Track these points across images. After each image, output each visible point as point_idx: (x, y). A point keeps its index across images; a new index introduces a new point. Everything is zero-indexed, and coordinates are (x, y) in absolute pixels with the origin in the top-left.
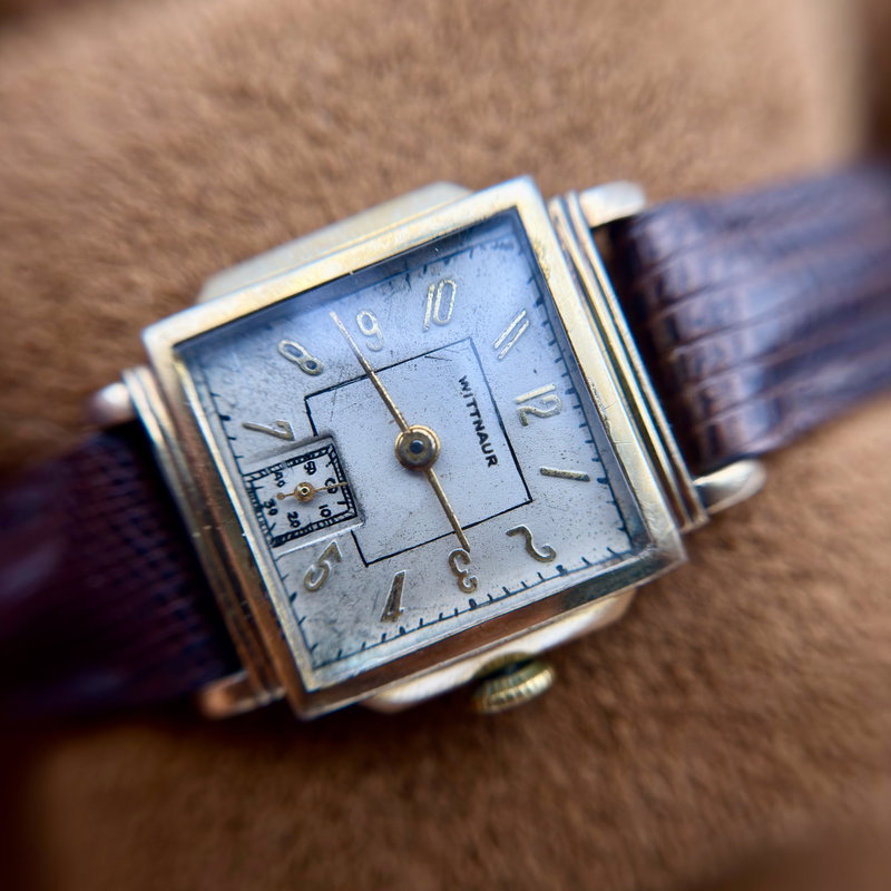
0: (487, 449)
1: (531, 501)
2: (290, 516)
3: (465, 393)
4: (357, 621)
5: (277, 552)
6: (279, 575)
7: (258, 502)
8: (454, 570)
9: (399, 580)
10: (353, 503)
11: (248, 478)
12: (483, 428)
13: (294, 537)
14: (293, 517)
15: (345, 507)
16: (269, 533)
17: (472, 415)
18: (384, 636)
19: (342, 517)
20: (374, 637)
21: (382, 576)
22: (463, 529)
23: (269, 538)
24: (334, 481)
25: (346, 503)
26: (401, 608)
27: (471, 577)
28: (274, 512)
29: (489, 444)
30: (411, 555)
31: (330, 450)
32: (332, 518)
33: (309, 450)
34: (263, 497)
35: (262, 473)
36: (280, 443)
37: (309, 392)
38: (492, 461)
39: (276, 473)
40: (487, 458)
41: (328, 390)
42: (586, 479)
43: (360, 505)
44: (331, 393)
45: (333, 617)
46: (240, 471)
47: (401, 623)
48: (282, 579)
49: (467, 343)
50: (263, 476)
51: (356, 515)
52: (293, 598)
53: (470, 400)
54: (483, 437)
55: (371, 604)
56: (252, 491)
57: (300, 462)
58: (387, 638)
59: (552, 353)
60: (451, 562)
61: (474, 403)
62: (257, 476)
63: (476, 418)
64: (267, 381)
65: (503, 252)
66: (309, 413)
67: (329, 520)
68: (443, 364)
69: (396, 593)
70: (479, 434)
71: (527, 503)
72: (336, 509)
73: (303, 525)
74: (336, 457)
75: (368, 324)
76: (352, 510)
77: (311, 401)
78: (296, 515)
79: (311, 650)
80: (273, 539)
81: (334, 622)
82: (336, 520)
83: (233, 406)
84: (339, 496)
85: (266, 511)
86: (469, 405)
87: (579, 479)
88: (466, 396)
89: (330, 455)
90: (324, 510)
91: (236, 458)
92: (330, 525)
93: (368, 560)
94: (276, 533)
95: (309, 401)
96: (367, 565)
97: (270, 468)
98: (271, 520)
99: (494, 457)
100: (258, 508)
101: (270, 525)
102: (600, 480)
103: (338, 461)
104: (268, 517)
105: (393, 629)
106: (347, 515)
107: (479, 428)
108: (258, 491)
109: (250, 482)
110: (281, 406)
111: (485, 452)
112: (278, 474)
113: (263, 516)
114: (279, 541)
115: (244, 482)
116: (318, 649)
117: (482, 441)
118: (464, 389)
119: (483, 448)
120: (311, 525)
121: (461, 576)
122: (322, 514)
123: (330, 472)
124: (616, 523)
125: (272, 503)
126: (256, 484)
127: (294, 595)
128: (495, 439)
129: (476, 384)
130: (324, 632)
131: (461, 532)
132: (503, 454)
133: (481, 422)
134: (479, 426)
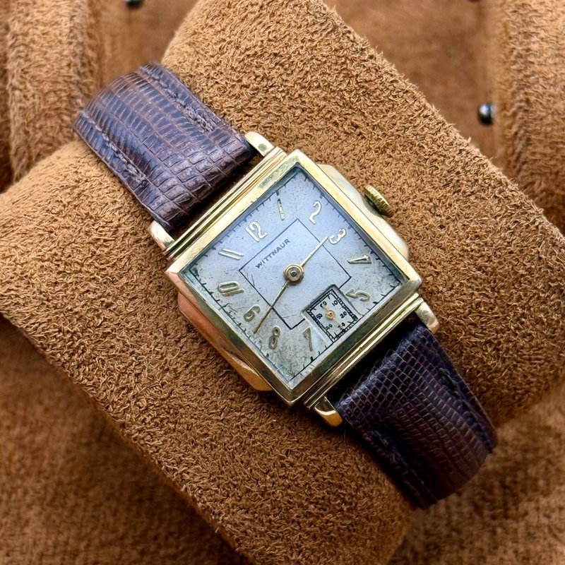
1: (297, 219)
4: (375, 273)
5: (359, 317)
6: (369, 311)
7: (341, 332)
10: (327, 293)
11: (333, 340)
13: (351, 312)
14: (342, 316)
15: (331, 296)
16: (352, 323)
19: (335, 295)
21: (353, 269)
23: (355, 322)
24: (321, 305)
25: (328, 295)
28: (343, 324)
30: (339, 260)
31: (309, 311)
32: (337, 299)
34: (339, 331)
35: (329, 335)
37: (288, 328)
38: (287, 241)
41: (284, 321)
42: (279, 200)
43: (327, 289)
44: (285, 319)
45: (377, 283)
46: (332, 345)
47: (369, 254)
49: (242, 271)
50: (330, 335)
51: (332, 290)
52: (376, 303)
53: (265, 260)
54: (278, 249)
55: (366, 270)
56: (338, 336)
57: (318, 321)
58: (377, 257)
59: (232, 235)
61: (266, 258)
62: (331, 337)
64: (290, 348)
65: (199, 272)
66: (297, 325)
68: (254, 278)
71: (299, 220)
72: (332, 299)
73: (344, 310)
74: (310, 307)
76: (330, 292)
77: (291, 326)
79: (394, 287)
80: (354, 320)
81: (379, 282)
82: (337, 297)
83: (306, 358)
84: (326, 300)
85: (344, 328)
89: (311, 310)
90: (335, 304)
91: (327, 349)
92: (340, 299)
93: (349, 277)
94: (352, 320)
95: (292, 327)
96: (350, 277)
97: (326, 333)
98: (347, 324)
100: (344, 331)
101: (349, 324)
102: (278, 194)
103: (312, 306)
104: (346, 326)
105: (373, 257)
106: (333, 294)
108: (337, 334)
110: (298, 338)
112: (327, 328)
113: (346, 328)
114: (355, 318)
115: (335, 341)
116: (392, 285)
120: (343, 307)
122: (337, 304)
123: (318, 307)
125: (340, 326)
126: (334, 336)
127: (374, 303)
128: (277, 244)
129: (257, 261)
130: (384, 285)
131: (321, 243)
132: (283, 238)
133: (273, 253)
134: (274, 253)
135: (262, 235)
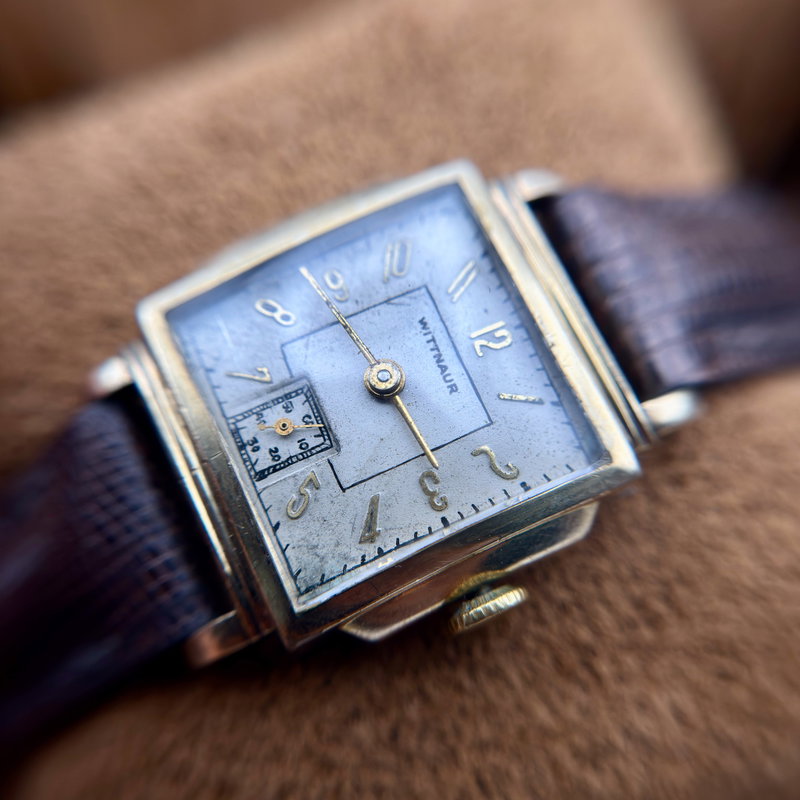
0: (448, 378)
1: (492, 423)
2: (271, 451)
3: (424, 331)
4: (338, 544)
5: (260, 485)
6: (264, 507)
7: (242, 441)
8: (425, 490)
9: (374, 502)
10: (328, 435)
11: (232, 421)
12: (443, 361)
13: (275, 471)
14: (274, 452)
15: (321, 440)
16: (253, 468)
17: (432, 350)
18: (363, 557)
19: (318, 449)
20: (354, 560)
21: (359, 500)
22: (432, 450)
23: (252, 473)
24: (310, 417)
25: (323, 435)
26: (378, 529)
27: (441, 496)
28: (257, 449)
29: (449, 375)
30: (384, 478)
31: (305, 390)
32: (310, 450)
33: (287, 392)
34: (246, 437)
35: (245, 416)
36: (260, 387)
37: (284, 341)
38: (453, 389)
39: (257, 414)
40: (448, 387)
41: (302, 337)
42: (540, 402)
43: (334, 436)
44: (305, 340)
45: (314, 543)
46: (224, 416)
47: (378, 544)
48: (266, 511)
49: (423, 291)
50: (245, 417)
51: (332, 446)
52: (276, 528)
53: (429, 337)
54: (443, 369)
55: (350, 527)
56: (236, 432)
57: (279, 403)
58: (367, 559)
59: (501, 295)
60: (421, 482)
61: (433, 340)
62: (240, 418)
63: (436, 352)
64: (246, 335)
66: (285, 358)
67: (306, 453)
68: (402, 308)
69: (372, 515)
70: (439, 366)
71: (488, 425)
72: (313, 442)
73: (282, 460)
74: (311, 396)
75: (334, 280)
76: (328, 442)
77: (287, 349)
78: (277, 450)
79: (295, 578)
80: (256, 474)
81: (316, 547)
82: (314, 451)
83: (217, 359)
84: (316, 430)
85: (249, 448)
86: (428, 342)
87: (533, 402)
88: (425, 334)
89: (306, 395)
90: (302, 443)
91: (220, 404)
92: (308, 457)
93: (345, 486)
94: (258, 468)
95: (285, 348)
96: (344, 490)
97: (251, 410)
98: (254, 456)
99: (455, 385)
100: (242, 447)
101: (253, 461)
103: (313, 399)
104: (251, 454)
105: (371, 550)
106: (323, 447)
107: (439, 361)
108: (242, 432)
109: (234, 423)
110: (260, 355)
111: (447, 382)
112: (259, 415)
113: (247, 453)
114: (262, 475)
115: (228, 424)
116: (301, 575)
117: (443, 372)
118: (424, 328)
119: (444, 378)
120: (291, 457)
121: (432, 495)
122: (301, 447)
123: (306, 409)
124: (572, 442)
125: (255, 441)
126: (240, 425)
127: (278, 524)
128: (455, 369)
129: (434, 323)
130: (307, 558)
131: (430, 453)
132: (462, 383)
133: (440, 355)
134: (439, 359)
135: (482, 346)
